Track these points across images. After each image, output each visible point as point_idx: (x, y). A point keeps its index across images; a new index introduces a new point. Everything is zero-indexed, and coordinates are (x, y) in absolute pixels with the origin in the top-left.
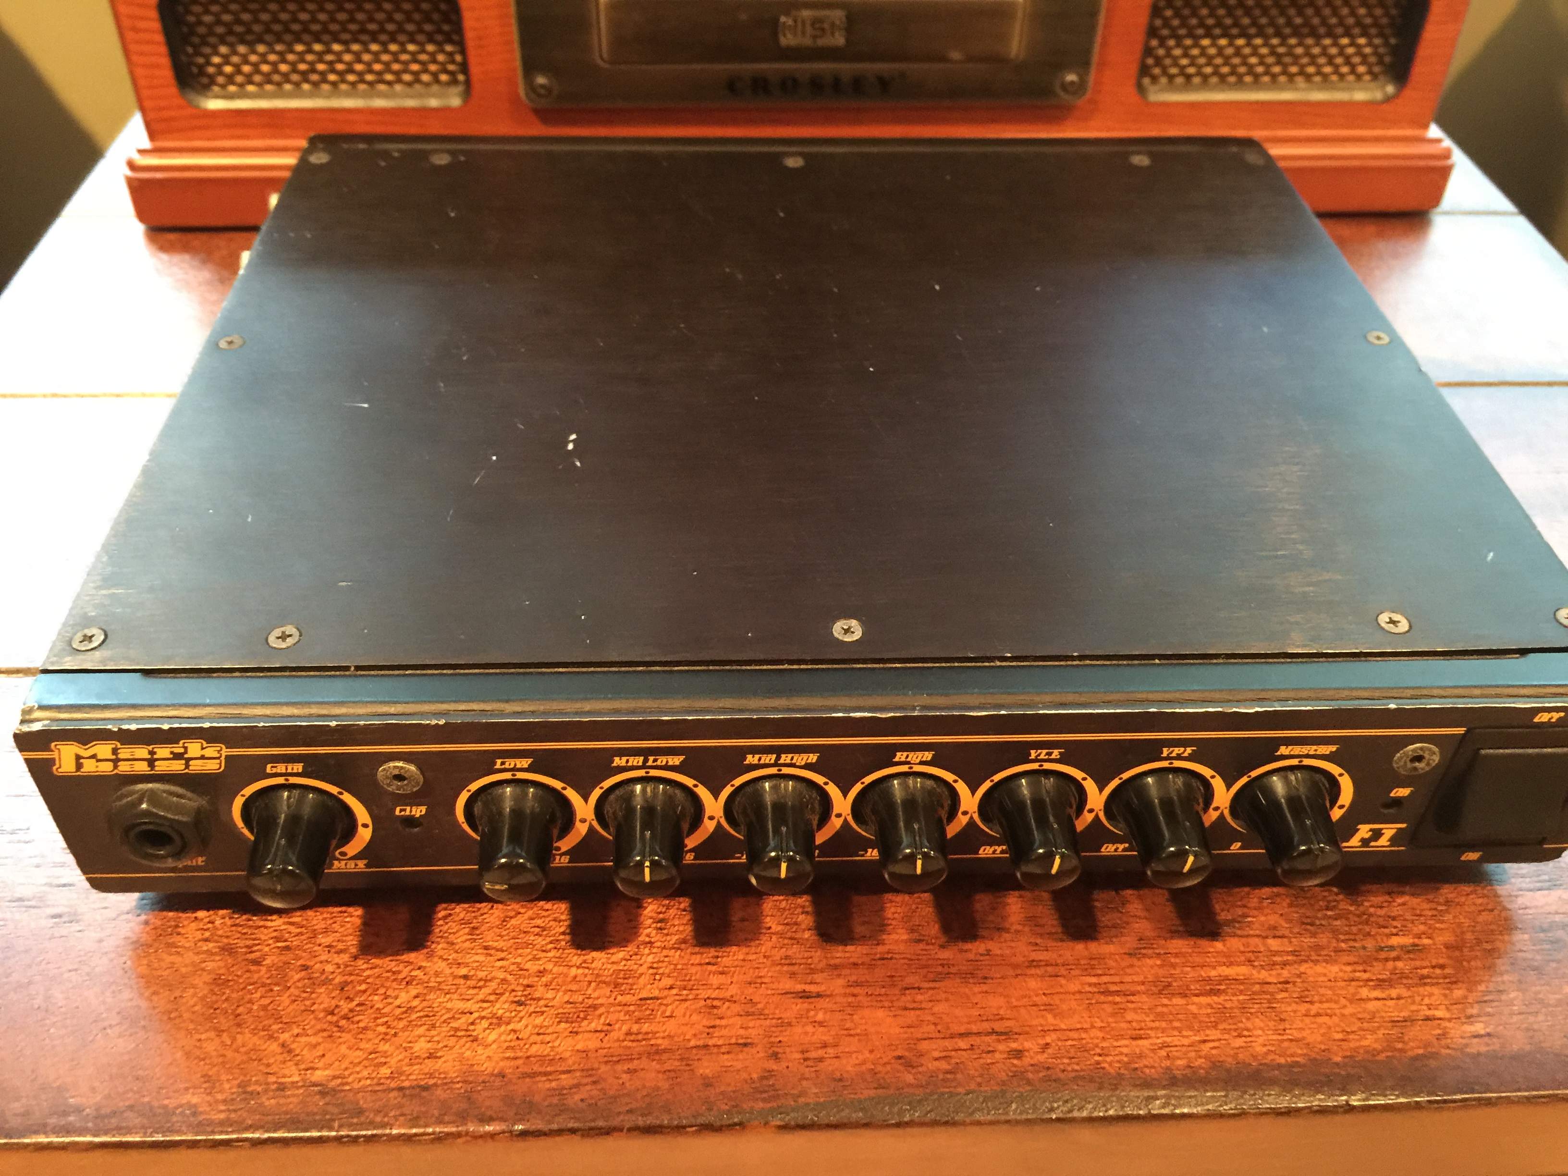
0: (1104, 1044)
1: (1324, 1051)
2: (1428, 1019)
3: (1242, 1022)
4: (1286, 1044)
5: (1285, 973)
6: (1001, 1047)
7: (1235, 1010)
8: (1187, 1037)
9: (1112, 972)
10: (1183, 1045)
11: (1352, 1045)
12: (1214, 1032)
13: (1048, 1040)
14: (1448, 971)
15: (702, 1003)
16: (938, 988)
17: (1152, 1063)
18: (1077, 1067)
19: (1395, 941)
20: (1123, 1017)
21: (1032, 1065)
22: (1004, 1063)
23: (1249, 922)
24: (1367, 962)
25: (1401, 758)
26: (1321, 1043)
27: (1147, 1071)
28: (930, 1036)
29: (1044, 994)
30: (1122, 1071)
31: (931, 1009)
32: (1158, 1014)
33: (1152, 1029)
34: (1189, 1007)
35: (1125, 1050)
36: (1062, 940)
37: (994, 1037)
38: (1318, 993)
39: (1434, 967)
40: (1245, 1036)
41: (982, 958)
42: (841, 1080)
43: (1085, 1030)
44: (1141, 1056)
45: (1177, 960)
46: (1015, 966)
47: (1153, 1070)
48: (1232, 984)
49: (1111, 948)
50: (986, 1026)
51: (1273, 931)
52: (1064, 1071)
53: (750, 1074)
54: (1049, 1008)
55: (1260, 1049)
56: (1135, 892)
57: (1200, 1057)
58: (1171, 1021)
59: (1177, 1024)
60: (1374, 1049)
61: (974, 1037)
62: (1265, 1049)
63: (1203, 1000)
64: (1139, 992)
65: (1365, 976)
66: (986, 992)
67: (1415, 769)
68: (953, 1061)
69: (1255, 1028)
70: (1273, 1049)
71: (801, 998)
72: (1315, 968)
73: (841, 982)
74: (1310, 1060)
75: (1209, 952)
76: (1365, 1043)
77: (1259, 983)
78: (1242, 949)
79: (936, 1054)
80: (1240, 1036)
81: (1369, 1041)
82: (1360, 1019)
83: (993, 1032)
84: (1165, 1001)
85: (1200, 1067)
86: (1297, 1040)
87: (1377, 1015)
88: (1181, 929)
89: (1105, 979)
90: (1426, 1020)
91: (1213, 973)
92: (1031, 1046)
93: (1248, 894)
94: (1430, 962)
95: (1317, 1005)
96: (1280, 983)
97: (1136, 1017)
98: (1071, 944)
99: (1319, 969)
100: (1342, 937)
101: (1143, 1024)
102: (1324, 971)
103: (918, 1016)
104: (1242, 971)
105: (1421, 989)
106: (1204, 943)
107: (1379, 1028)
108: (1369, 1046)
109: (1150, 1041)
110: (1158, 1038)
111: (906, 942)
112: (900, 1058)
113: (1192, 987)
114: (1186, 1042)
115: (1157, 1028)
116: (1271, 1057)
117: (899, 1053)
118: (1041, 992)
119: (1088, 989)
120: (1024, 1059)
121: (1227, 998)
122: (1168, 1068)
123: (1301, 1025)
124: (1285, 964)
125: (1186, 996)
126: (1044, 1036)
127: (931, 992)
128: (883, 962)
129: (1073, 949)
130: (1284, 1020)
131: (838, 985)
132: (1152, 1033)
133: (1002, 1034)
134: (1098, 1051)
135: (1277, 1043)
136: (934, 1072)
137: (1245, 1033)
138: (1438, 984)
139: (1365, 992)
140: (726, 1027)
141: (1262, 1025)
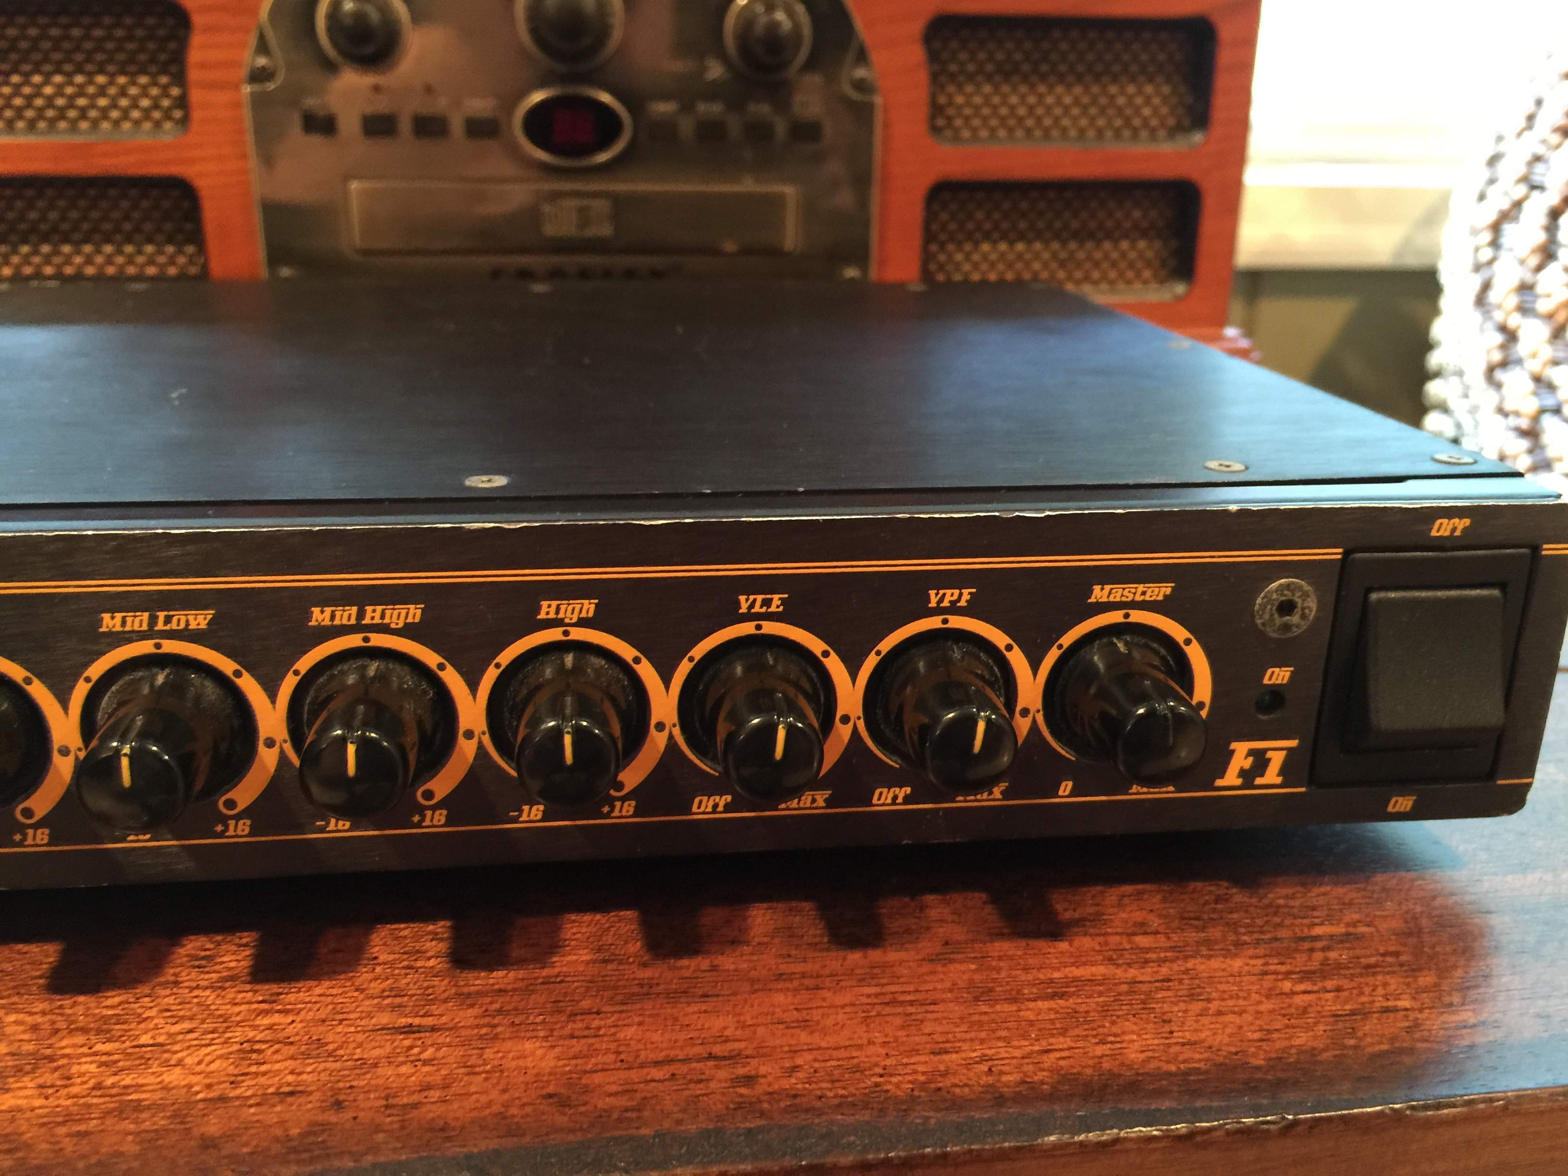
0: (888, 1062)
1: (1236, 1054)
2: (1386, 1010)
3: (1104, 1026)
4: (1174, 1050)
5: (1164, 970)
6: (722, 1074)
7: (1092, 1014)
8: (1020, 1047)
9: (903, 980)
10: (1013, 1058)
11: (1278, 1045)
12: (1061, 1039)
13: (799, 1061)
14: (1403, 958)
15: (236, 1047)
16: (631, 1011)
17: (966, 1081)
18: (841, 1092)
19: (1318, 931)
20: (920, 1030)
21: (770, 1094)
22: (723, 1094)
23: (1105, 920)
24: (1285, 954)
25: (1263, 607)
26: (1228, 1045)
27: (957, 1090)
28: (606, 1067)
29: (796, 1009)
30: (916, 1093)
31: (614, 1034)
32: (973, 1024)
33: (964, 1041)
34: (1022, 1013)
35: (921, 1068)
36: (828, 950)
37: (711, 1063)
38: (1217, 990)
39: (1384, 955)
40: (1112, 1043)
41: (703, 975)
42: (442, 1130)
43: (860, 1047)
44: (945, 1074)
45: (1002, 964)
46: (753, 981)
47: (966, 1090)
48: (1084, 985)
49: (903, 955)
50: (698, 1050)
51: (1142, 928)
52: (820, 1098)
53: (287, 1130)
54: (804, 1024)
55: (1133, 1055)
56: (940, 897)
57: (1043, 1070)
58: (993, 1031)
59: (1004, 1033)
60: (1314, 1049)
61: (678, 1065)
62: (1142, 1056)
63: (1042, 1005)
64: (943, 1001)
65: (1283, 968)
66: (705, 1012)
67: (1287, 627)
68: (639, 1095)
69: (1124, 1033)
70: (1156, 1055)
71: (402, 1033)
72: (1208, 963)
73: (471, 1012)
74: (1215, 1065)
75: (1049, 953)
76: (1297, 1042)
77: (1126, 983)
78: (1097, 948)
79: (613, 1088)
80: (1103, 1042)
81: (1302, 1039)
82: (1284, 1015)
83: (711, 1057)
84: (985, 1009)
85: (1042, 1083)
86: (1189, 1043)
87: (1310, 1010)
88: (1005, 931)
89: (892, 988)
90: (1385, 1012)
91: (1056, 975)
92: (770, 1070)
93: (1102, 892)
94: (1378, 950)
95: (1216, 1003)
96: (1158, 981)
97: (940, 1029)
98: (841, 954)
99: (1215, 963)
100: (1242, 930)
101: (950, 1036)
102: (1223, 966)
103: (591, 1045)
104: (1100, 970)
105: (1370, 980)
106: (1042, 944)
107: (1316, 1024)
108: (1304, 1045)
109: (964, 1055)
110: (975, 1050)
111: (588, 963)
112: (551, 1096)
113: (1026, 991)
114: (1018, 1053)
115: (972, 1040)
116: (1153, 1065)
117: (551, 1089)
118: (793, 1007)
119: (864, 1000)
120: (756, 1087)
121: (1080, 1001)
122: (992, 1086)
123: (1195, 1026)
124: (1162, 961)
125: (1016, 1002)
126: (792, 1058)
127: (616, 1016)
128: (546, 986)
129: (844, 959)
130: (1170, 1021)
131: (468, 1016)
132: (965, 1046)
133: (724, 1058)
134: (879, 1070)
135: (1162, 1047)
136: (605, 1110)
137: (1111, 1039)
138: (1394, 973)
139: (1287, 986)
140: (264, 1074)
141: (1135, 1028)
